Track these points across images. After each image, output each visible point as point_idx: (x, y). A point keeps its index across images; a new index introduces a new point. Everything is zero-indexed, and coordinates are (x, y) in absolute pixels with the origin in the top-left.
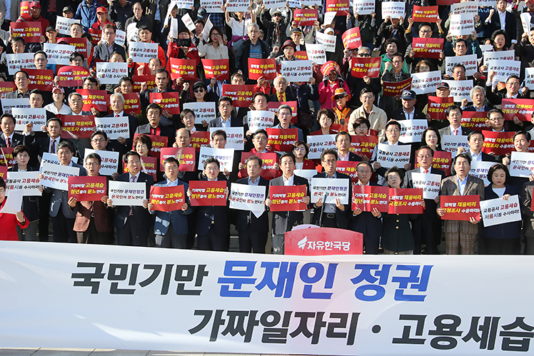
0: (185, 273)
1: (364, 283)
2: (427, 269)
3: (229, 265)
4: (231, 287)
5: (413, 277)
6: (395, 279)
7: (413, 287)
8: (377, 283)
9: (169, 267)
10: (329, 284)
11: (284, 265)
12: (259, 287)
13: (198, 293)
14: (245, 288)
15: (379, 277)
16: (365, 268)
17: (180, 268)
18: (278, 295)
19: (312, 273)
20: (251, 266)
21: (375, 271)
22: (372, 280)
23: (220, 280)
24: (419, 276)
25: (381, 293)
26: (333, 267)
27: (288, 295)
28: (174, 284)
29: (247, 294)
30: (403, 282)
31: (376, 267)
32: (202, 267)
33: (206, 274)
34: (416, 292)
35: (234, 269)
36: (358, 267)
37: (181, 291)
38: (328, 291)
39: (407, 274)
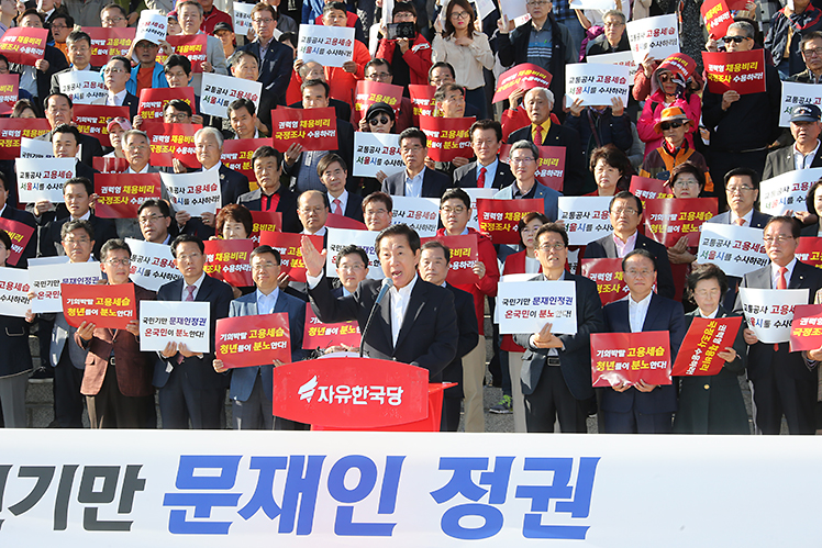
0: (99, 484)
1: (459, 499)
2: (589, 465)
3: (188, 463)
4: (190, 514)
5: (559, 488)
6: (522, 492)
7: (560, 508)
8: (485, 500)
9: (69, 471)
10: (387, 505)
11: (297, 461)
12: (247, 513)
13: (125, 526)
14: (218, 514)
15: (488, 487)
16: (460, 467)
17: (91, 473)
18: (285, 528)
19: (352, 479)
20: (229, 464)
21: (480, 472)
22: (475, 493)
23: (170, 499)
24: (573, 482)
25: (494, 523)
26: (395, 464)
27: (305, 529)
28: (76, 509)
29: (222, 528)
30: (539, 496)
31: (481, 463)
32: (133, 470)
33: (141, 485)
34: (566, 519)
35: (198, 472)
36: (445, 463)
37: (91, 522)
38: (385, 519)
39: (545, 478)
